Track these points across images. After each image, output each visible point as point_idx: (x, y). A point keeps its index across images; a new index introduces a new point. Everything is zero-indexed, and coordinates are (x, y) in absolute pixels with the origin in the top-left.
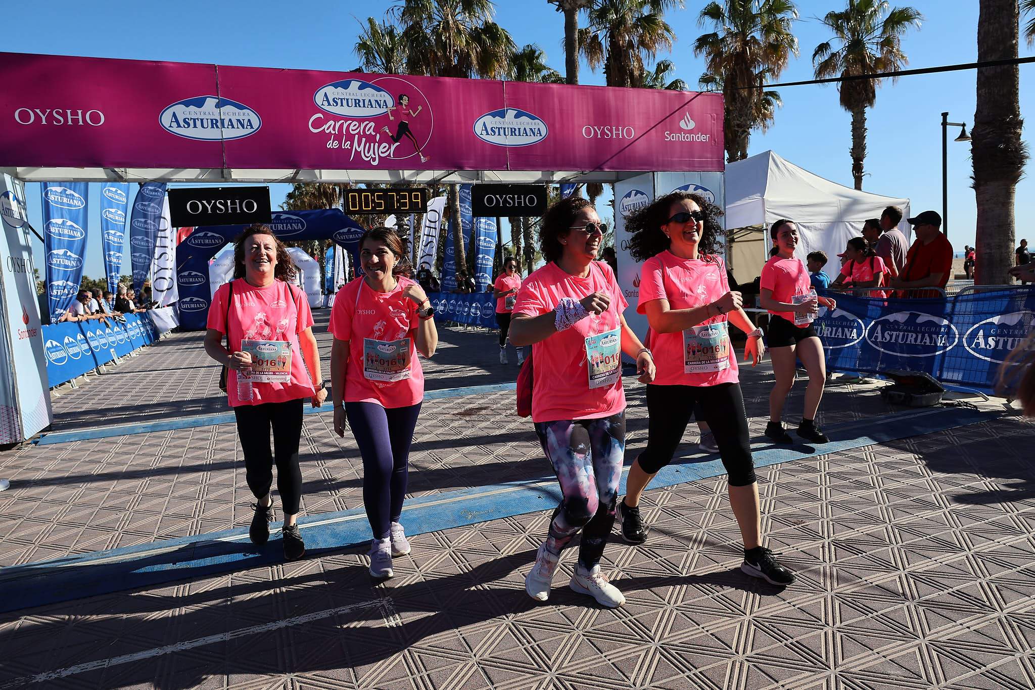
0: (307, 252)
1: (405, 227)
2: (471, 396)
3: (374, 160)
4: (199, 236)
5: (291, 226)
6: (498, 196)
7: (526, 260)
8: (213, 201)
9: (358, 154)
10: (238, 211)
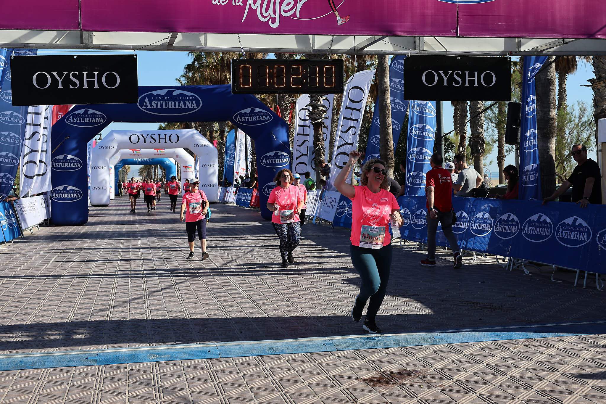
0: (205, 135)
1: (320, 108)
2: (391, 350)
3: (274, 20)
4: (79, 114)
5: (185, 104)
6: (441, 72)
7: (472, 153)
8: (65, 73)
9: (253, 12)
10: (96, 86)
